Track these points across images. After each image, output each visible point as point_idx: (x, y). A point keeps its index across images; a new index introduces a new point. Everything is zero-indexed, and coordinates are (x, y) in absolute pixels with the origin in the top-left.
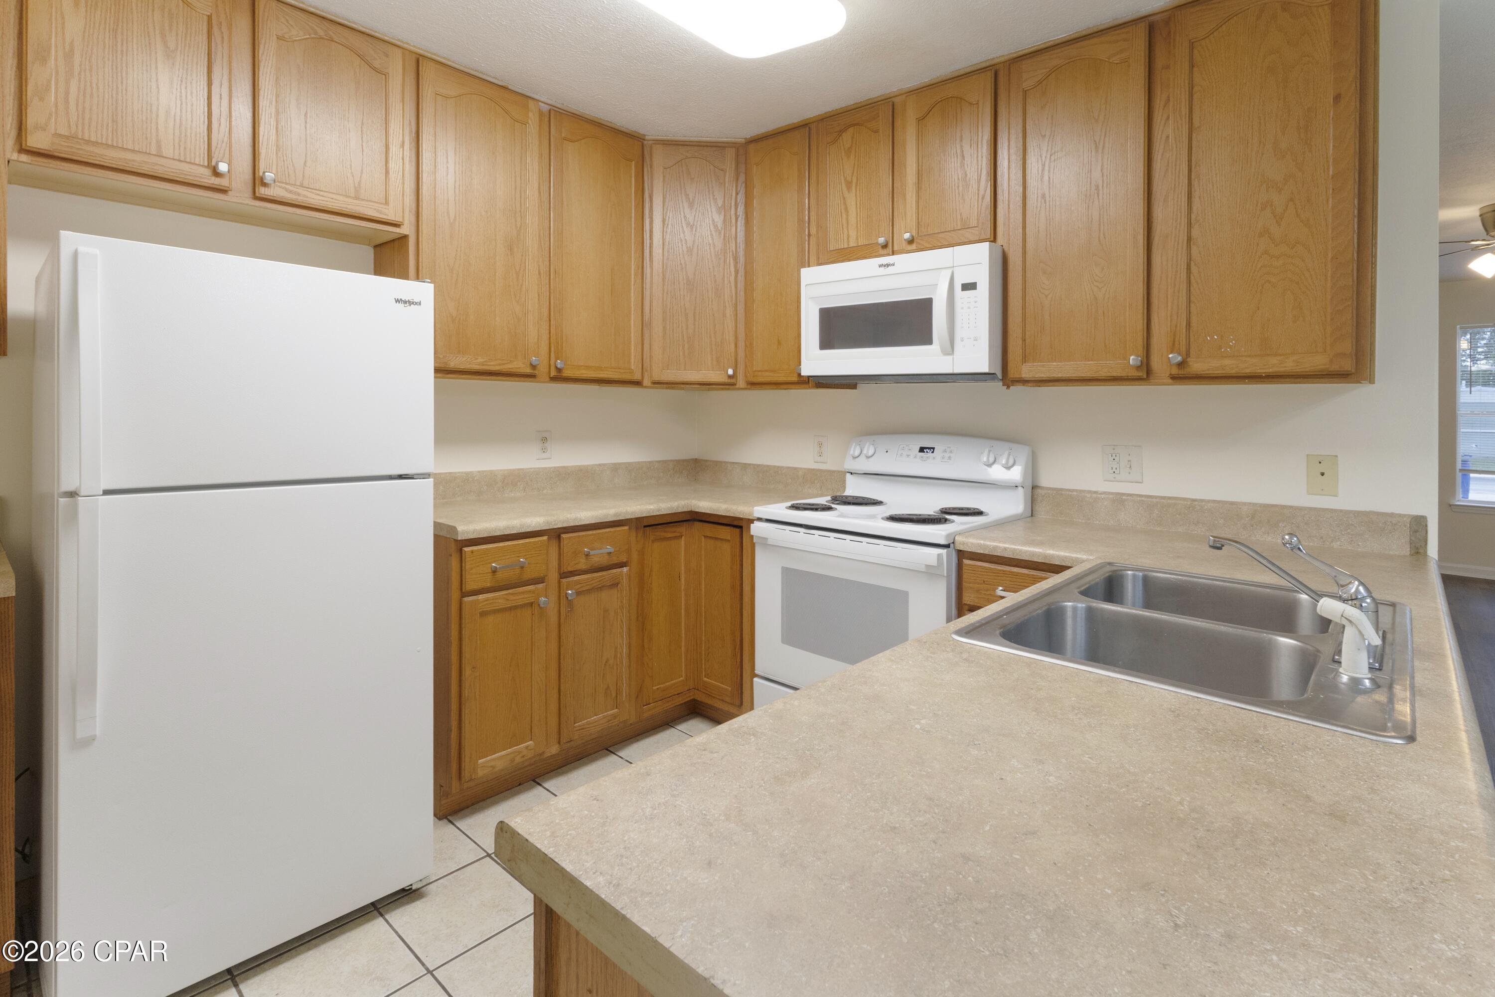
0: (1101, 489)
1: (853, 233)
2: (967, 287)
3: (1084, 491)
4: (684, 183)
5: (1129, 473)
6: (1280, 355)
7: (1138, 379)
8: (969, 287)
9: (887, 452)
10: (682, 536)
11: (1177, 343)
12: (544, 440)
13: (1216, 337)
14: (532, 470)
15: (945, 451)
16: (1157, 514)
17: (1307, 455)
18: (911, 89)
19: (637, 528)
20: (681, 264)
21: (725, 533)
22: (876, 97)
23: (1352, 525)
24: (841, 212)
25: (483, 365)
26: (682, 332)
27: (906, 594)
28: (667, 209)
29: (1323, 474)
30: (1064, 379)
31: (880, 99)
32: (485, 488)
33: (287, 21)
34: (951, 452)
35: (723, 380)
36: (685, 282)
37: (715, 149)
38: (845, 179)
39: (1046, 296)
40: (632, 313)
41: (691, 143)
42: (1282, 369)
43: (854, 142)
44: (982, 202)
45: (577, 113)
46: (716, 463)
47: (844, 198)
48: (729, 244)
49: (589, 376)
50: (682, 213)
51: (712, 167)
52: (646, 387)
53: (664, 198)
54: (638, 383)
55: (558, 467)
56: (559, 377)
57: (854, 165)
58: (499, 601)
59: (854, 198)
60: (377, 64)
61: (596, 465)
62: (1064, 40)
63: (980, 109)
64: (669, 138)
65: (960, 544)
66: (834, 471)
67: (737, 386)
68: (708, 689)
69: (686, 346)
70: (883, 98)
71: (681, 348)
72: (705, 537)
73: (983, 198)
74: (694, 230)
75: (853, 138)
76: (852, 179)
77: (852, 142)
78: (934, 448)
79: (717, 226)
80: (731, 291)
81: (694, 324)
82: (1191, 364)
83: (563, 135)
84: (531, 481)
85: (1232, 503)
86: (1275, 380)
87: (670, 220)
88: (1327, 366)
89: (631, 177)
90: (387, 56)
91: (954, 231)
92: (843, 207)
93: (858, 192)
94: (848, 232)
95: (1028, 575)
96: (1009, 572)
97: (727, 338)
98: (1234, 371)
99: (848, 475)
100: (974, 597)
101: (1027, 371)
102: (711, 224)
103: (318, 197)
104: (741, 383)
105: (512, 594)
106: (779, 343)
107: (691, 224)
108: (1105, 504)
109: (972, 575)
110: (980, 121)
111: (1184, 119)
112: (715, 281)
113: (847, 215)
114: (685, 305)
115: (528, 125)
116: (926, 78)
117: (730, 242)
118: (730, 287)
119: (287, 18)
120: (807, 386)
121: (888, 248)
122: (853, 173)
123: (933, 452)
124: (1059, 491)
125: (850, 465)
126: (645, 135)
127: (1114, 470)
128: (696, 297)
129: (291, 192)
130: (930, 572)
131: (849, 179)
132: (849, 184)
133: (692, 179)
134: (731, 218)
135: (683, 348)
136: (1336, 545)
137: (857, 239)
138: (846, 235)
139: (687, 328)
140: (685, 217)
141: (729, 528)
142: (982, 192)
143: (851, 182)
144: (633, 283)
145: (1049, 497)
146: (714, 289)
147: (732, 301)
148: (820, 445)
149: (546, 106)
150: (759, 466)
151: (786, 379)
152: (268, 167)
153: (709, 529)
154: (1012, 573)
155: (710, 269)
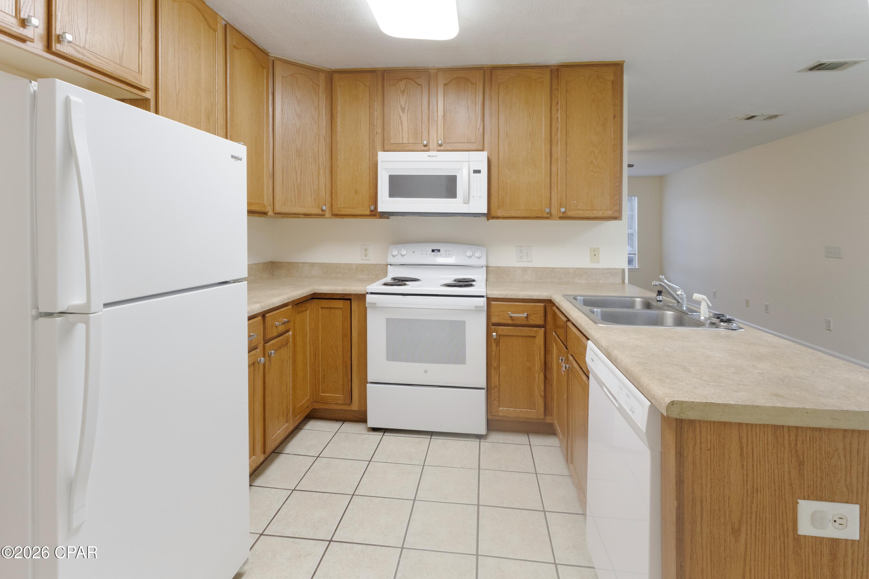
0: (516, 266)
1: (405, 136)
2: (476, 172)
3: (509, 267)
4: (295, 89)
5: (527, 258)
6: (597, 210)
7: (547, 218)
8: (478, 172)
9: (414, 252)
10: (307, 310)
11: (562, 203)
13: (575, 202)
15: (446, 251)
17: (590, 248)
18: (439, 68)
20: (293, 139)
21: (339, 304)
22: (419, 67)
23: (605, 273)
24: (398, 123)
26: (294, 182)
27: (464, 322)
28: (284, 103)
29: (595, 255)
30: (516, 217)
31: (422, 68)
34: (449, 251)
35: (318, 212)
36: (295, 151)
37: (313, 71)
38: (401, 106)
39: (509, 179)
41: (298, 65)
42: (598, 215)
43: (406, 87)
44: (478, 131)
46: (289, 263)
47: (400, 117)
48: (321, 131)
50: (293, 107)
51: (311, 82)
52: (270, 216)
53: (282, 96)
54: (265, 214)
57: (407, 100)
59: (407, 117)
62: (515, 66)
63: (477, 87)
64: (284, 58)
65: (490, 294)
66: (377, 264)
67: (326, 216)
68: (325, 400)
69: (296, 191)
70: (423, 68)
72: (322, 308)
73: (479, 130)
74: (301, 118)
75: (405, 85)
76: (405, 107)
77: (405, 87)
78: (439, 250)
79: (314, 118)
81: (301, 178)
82: (567, 212)
83: (234, 44)
85: (567, 268)
86: (595, 219)
87: (286, 110)
91: (463, 143)
92: (399, 121)
93: (409, 114)
94: (403, 135)
95: (522, 305)
96: (514, 305)
98: (582, 216)
99: (389, 266)
100: (497, 319)
101: (499, 213)
102: (311, 116)
103: (97, 60)
104: (328, 214)
106: (356, 192)
107: (299, 115)
108: (519, 272)
109: (496, 308)
110: (477, 93)
111: (564, 112)
112: (313, 152)
113: (402, 126)
114: (295, 165)
115: (217, 32)
116: (449, 65)
120: (375, 217)
121: (426, 148)
122: (406, 104)
123: (440, 252)
124: (498, 268)
125: (391, 260)
126: (269, 53)
127: (521, 257)
128: (302, 161)
129: (78, 52)
130: (477, 309)
131: (403, 106)
132: (403, 109)
133: (299, 87)
135: (294, 192)
136: (601, 281)
137: (408, 139)
138: (401, 136)
139: (297, 180)
140: (295, 110)
141: (342, 300)
142: (478, 127)
143: (404, 109)
145: (494, 270)
146: (312, 157)
148: (366, 250)
149: (224, 21)
150: (323, 264)
151: (362, 213)
152: (63, 28)
153: (325, 303)
154: (515, 305)
155: (310, 144)
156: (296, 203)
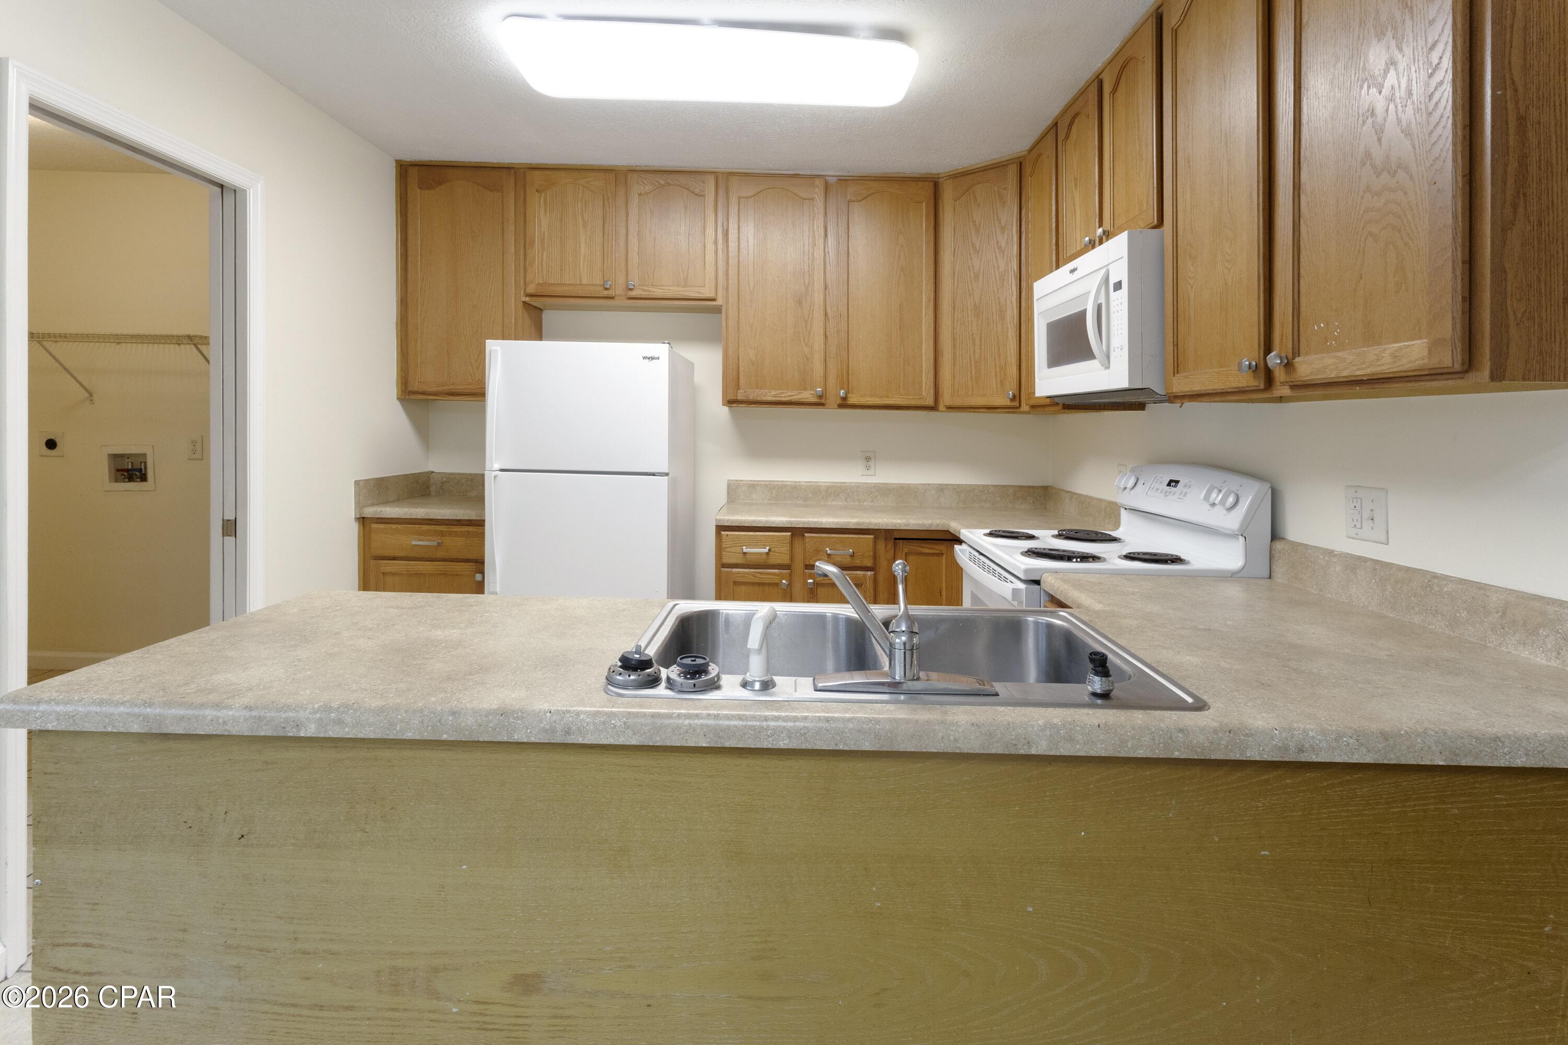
4: (970, 211)
12: (868, 459)
14: (854, 484)
16: (1391, 592)
19: (886, 539)
20: (968, 290)
25: (776, 397)
26: (970, 357)
28: (956, 239)
32: (811, 495)
33: (643, 182)
35: (1006, 404)
36: (973, 305)
37: (997, 169)
40: (924, 342)
41: (977, 170)
45: (864, 175)
48: (1011, 263)
49: (875, 402)
50: (969, 240)
51: (995, 188)
52: (941, 411)
54: (932, 408)
55: (879, 483)
56: (844, 404)
58: (749, 576)
60: (697, 191)
61: (920, 484)
67: (1018, 410)
69: (973, 372)
71: (969, 374)
74: (981, 254)
79: (1000, 246)
80: (1013, 311)
81: (981, 349)
84: (853, 493)
87: (958, 249)
88: (1426, 361)
89: (922, 217)
90: (704, 182)
97: (1009, 360)
99: (1122, 510)
102: (995, 246)
104: (1022, 406)
105: (760, 573)
107: (978, 249)
114: (973, 329)
117: (1012, 262)
118: (1012, 307)
119: (643, 180)
126: (939, 174)
128: (982, 322)
133: (979, 205)
134: (1012, 236)
135: (971, 373)
139: (974, 353)
140: (972, 243)
144: (924, 315)
146: (998, 311)
147: (1013, 322)
149: (835, 178)
155: (994, 291)
156: (972, 390)
